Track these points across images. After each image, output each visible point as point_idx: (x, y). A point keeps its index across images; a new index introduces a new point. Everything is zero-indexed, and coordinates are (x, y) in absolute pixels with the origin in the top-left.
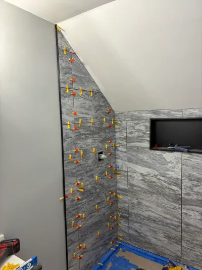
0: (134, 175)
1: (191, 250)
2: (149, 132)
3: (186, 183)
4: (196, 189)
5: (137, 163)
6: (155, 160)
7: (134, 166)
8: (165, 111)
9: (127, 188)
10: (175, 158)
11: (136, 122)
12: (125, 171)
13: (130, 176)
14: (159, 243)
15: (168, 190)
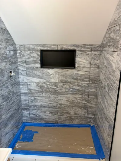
0: (32, 84)
1: (62, 116)
2: (40, 58)
3: (60, 84)
4: (64, 86)
5: (33, 77)
6: (43, 74)
7: (31, 79)
8: (49, 46)
9: (27, 92)
10: (55, 72)
11: (32, 51)
12: (26, 82)
13: (29, 84)
14: (47, 117)
15: (51, 89)
